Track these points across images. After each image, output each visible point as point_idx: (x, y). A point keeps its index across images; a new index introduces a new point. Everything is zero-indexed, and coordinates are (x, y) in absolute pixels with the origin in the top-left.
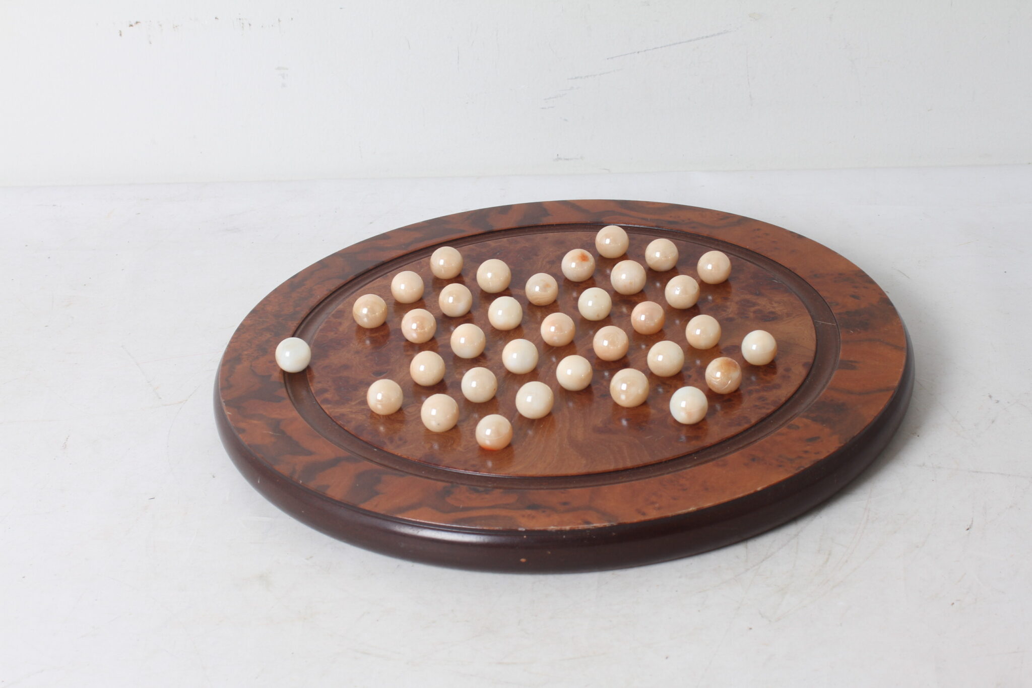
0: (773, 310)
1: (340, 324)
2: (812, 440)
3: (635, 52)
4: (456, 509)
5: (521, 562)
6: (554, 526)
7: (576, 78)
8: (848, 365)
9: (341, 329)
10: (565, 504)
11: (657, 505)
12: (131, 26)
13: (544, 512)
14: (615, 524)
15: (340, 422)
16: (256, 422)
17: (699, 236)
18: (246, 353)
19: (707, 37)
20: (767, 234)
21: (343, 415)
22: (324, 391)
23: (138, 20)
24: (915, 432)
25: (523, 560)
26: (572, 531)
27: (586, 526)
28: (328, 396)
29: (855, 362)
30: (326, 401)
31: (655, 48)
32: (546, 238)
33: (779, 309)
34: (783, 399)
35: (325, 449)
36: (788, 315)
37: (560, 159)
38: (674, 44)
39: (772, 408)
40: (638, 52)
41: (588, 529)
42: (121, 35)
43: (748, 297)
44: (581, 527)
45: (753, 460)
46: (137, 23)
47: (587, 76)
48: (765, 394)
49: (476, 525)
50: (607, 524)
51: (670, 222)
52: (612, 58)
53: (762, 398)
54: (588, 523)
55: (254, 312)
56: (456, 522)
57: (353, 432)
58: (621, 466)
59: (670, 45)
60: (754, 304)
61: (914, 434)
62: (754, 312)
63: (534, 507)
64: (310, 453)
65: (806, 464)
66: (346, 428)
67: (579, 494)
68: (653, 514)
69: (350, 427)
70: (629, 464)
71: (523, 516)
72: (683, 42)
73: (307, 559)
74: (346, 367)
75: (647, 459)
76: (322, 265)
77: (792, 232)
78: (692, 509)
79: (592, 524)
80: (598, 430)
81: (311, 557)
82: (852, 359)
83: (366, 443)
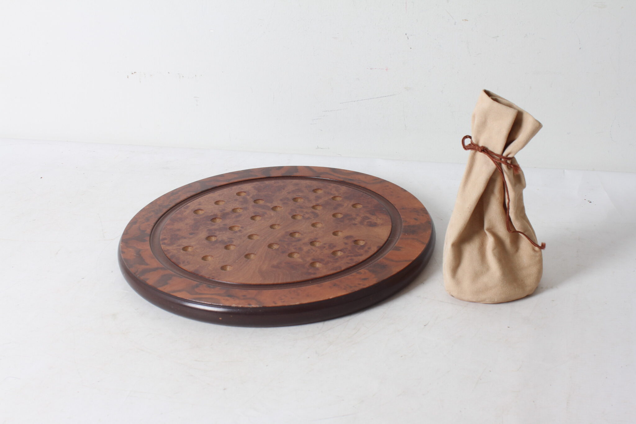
0: (376, 222)
1: (185, 211)
2: (365, 279)
3: (353, 101)
4: (197, 294)
5: (219, 319)
6: (235, 304)
7: (326, 111)
8: (397, 249)
9: (184, 214)
10: (244, 296)
11: (283, 300)
12: (132, 74)
13: (233, 298)
14: (261, 306)
15: (166, 253)
16: (130, 249)
17: (360, 186)
18: (140, 220)
19: (385, 96)
20: (391, 188)
21: (168, 250)
22: (165, 239)
23: (135, 71)
24: (422, 282)
25: (220, 318)
26: (242, 308)
27: (249, 306)
28: (166, 241)
29: (401, 248)
30: (164, 244)
31: (362, 100)
32: (292, 182)
33: (379, 221)
34: (361, 261)
35: (154, 263)
36: (382, 224)
37: (319, 148)
38: (371, 99)
39: (354, 264)
40: (354, 101)
41: (249, 308)
42: (128, 77)
43: (368, 215)
44: (246, 306)
45: (334, 285)
46: (135, 72)
47: (331, 111)
48: (354, 258)
49: (202, 301)
50: (258, 306)
51: (350, 180)
52: (342, 103)
53: (351, 259)
54: (250, 304)
55: (152, 203)
56: (195, 299)
57: (169, 258)
58: (276, 282)
59: (369, 99)
60: (369, 218)
61: (422, 283)
62: (367, 222)
63: (230, 296)
64: (147, 264)
65: (357, 289)
66: (167, 256)
67: (252, 292)
68: (280, 304)
69: (169, 255)
70: (280, 282)
71: (224, 299)
72: (375, 98)
73: (136, 310)
74: (179, 230)
75: (289, 280)
76: (190, 185)
77: (402, 188)
78: (297, 303)
79: (252, 305)
80: (273, 266)
81: (138, 309)
82: (400, 246)
83: (173, 262)
